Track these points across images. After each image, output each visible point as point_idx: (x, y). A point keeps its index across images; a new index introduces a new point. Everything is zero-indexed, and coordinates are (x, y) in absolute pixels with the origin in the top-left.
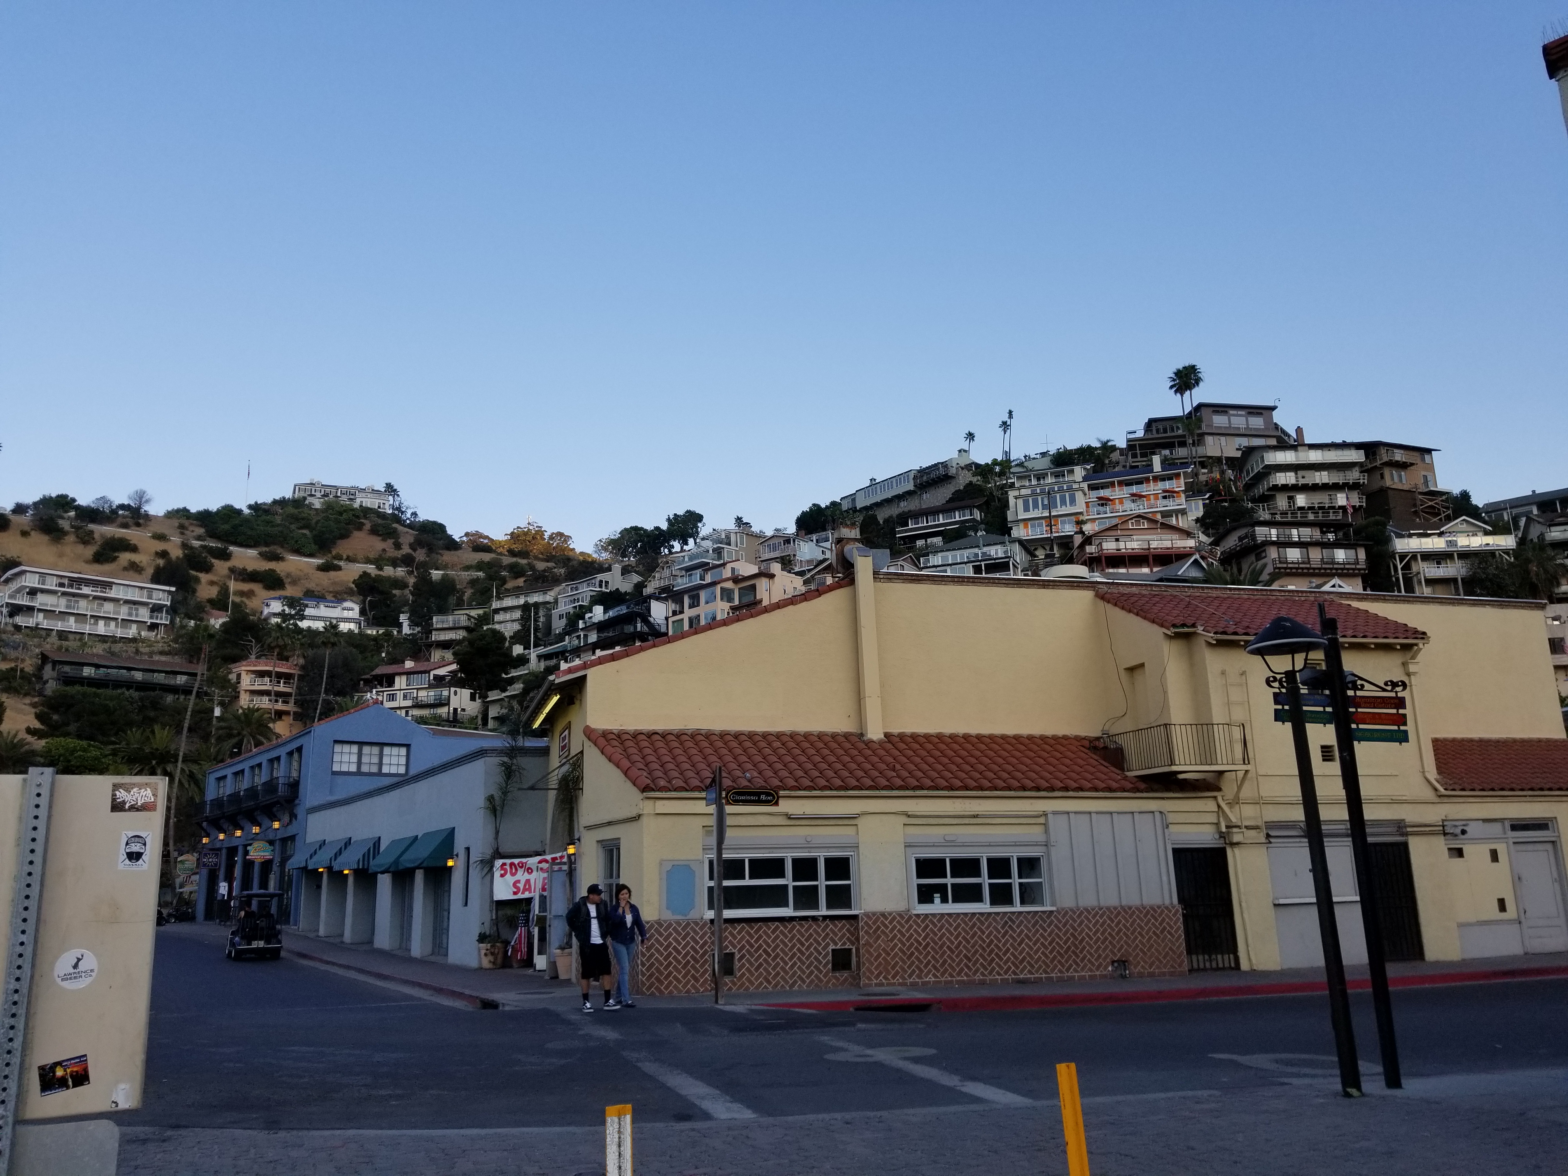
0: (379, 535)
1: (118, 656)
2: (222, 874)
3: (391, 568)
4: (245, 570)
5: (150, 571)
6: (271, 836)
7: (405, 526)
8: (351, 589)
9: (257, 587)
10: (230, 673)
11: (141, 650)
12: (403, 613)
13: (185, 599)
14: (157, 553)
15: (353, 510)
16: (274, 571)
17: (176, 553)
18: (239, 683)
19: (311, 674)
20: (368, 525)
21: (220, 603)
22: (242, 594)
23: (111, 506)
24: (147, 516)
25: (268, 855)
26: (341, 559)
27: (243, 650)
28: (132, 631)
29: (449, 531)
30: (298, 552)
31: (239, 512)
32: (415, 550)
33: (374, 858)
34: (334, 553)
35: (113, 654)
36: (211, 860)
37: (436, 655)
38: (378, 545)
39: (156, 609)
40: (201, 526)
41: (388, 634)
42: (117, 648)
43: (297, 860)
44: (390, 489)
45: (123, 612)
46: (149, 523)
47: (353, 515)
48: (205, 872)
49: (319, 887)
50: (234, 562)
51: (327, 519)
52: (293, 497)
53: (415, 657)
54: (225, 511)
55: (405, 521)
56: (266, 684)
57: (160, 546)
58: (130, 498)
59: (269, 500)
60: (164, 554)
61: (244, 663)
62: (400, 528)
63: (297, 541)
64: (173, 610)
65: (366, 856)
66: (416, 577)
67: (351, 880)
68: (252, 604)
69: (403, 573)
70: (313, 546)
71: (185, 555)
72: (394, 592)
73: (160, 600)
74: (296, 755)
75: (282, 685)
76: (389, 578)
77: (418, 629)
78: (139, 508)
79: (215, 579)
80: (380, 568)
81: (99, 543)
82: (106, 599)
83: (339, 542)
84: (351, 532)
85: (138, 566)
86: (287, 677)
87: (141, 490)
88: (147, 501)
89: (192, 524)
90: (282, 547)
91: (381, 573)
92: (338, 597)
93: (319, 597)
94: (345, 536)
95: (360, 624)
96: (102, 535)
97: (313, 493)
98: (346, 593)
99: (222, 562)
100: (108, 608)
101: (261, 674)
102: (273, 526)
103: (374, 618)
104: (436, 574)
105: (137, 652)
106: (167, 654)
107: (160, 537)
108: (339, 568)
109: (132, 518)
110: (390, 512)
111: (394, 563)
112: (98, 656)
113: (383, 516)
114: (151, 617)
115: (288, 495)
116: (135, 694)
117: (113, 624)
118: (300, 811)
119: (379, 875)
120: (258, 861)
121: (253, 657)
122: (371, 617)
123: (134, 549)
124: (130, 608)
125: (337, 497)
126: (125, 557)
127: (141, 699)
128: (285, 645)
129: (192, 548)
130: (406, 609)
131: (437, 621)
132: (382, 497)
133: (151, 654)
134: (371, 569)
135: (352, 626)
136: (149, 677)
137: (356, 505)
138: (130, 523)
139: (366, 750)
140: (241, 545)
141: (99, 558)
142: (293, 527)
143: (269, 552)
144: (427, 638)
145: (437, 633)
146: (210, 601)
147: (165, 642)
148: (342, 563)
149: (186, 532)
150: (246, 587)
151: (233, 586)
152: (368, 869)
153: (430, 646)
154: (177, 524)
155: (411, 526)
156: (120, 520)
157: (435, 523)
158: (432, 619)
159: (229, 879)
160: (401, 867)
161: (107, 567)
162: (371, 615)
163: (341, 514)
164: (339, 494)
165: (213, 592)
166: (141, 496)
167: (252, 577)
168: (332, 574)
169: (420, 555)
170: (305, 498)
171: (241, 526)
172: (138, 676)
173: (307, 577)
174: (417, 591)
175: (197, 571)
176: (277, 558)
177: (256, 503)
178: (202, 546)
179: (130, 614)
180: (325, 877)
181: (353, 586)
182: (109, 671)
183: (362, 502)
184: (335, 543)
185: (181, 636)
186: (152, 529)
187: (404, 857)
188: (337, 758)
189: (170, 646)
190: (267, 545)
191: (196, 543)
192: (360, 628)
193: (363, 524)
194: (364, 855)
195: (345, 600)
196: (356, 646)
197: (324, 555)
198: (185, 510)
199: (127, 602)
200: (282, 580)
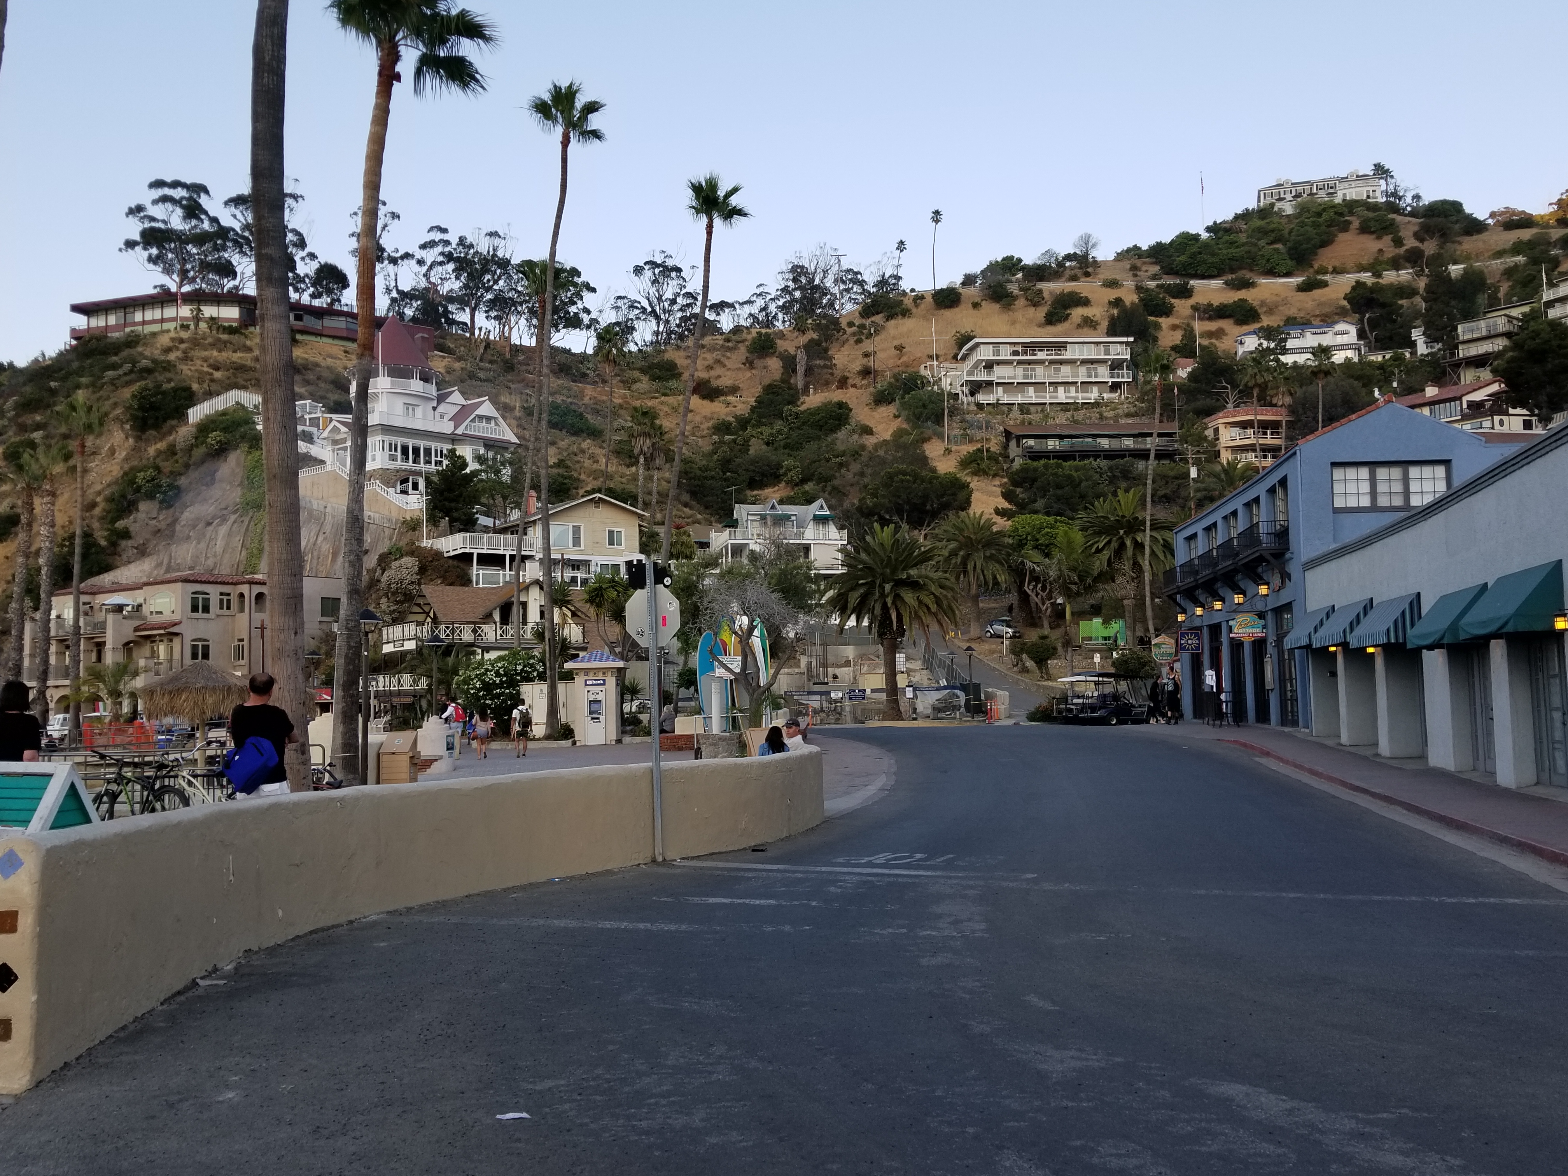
0: (1372, 233)
1: (1082, 424)
2: (1206, 659)
3: (1394, 273)
4: (1210, 305)
5: (1105, 324)
6: (1260, 606)
7: (1406, 215)
8: (1343, 308)
9: (1225, 324)
10: (1206, 428)
11: (1105, 414)
12: (1415, 327)
13: (1146, 350)
14: (1110, 303)
15: (1334, 206)
16: (1245, 301)
17: (1130, 298)
18: (1218, 439)
19: (1303, 418)
20: (1356, 223)
21: (1186, 349)
22: (1210, 334)
23: (1057, 259)
24: (1095, 263)
25: (1258, 633)
26: (1326, 273)
27: (1218, 400)
28: (1093, 395)
29: (1468, 209)
30: (1271, 273)
31: (1196, 237)
32: (1422, 240)
33: (1412, 625)
34: (1316, 266)
35: (1076, 422)
36: (1190, 642)
37: (1468, 376)
38: (1370, 246)
39: (1116, 366)
40: (1155, 263)
41: (1398, 359)
42: (1080, 415)
43: (1296, 637)
44: (1381, 171)
45: (1082, 374)
46: (1098, 270)
47: (1336, 213)
48: (1186, 657)
49: (1334, 674)
50: (1199, 298)
51: (1302, 224)
52: (1258, 206)
53: (1439, 380)
54: (1181, 240)
55: (1405, 209)
56: (1250, 437)
57: (1112, 294)
58: (1076, 246)
59: (1230, 217)
60: (1117, 303)
61: (1221, 415)
62: (1399, 218)
63: (1268, 260)
64: (1134, 364)
65: (1400, 624)
66: (1427, 276)
67: (1379, 663)
68: (1223, 345)
69: (1409, 277)
70: (1289, 262)
71: (1141, 300)
72: (1400, 302)
73: (1118, 354)
74: (1279, 491)
75: (1269, 436)
76: (1391, 286)
77: (1438, 346)
78: (1085, 256)
79: (1177, 322)
80: (1377, 275)
81: (1049, 303)
82: (1062, 362)
83: (1321, 251)
84: (1336, 236)
85: (1092, 321)
86: (1274, 426)
87: (1086, 234)
88: (1094, 246)
89: (1144, 263)
90: (1251, 270)
91: (1380, 281)
92: (1327, 320)
93: (1302, 324)
94: (1326, 243)
95: (1359, 350)
96: (1051, 293)
97: (1282, 196)
98: (1337, 314)
99: (1183, 301)
100: (1066, 371)
101: (1244, 425)
102: (1237, 247)
103: (1377, 340)
104: (1455, 270)
105: (1101, 417)
106: (1134, 416)
107: (1112, 284)
108: (1325, 284)
109: (1080, 268)
110: (1385, 199)
111: (1396, 264)
112: (1061, 426)
113: (1375, 207)
114: (1112, 376)
115: (1252, 205)
116: (1104, 463)
117: (1073, 389)
118: (1293, 568)
119: (1424, 651)
120: (1247, 640)
121: (1230, 406)
122: (1373, 339)
123: (1085, 302)
124: (1088, 369)
125: (1311, 194)
126: (1078, 313)
127: (1110, 468)
128: (1266, 383)
129: (1148, 290)
130: (1418, 322)
131: (1463, 330)
132: (1371, 182)
133: (1117, 417)
134: (1366, 277)
135: (1350, 354)
136: (1115, 444)
137: (1338, 200)
138: (1079, 275)
139: (1382, 473)
140: (1203, 277)
141: (1051, 319)
142: (1262, 243)
143: (1236, 279)
144: (1453, 355)
145: (1465, 346)
146: (1174, 348)
147: (1129, 403)
148: (1327, 277)
149: (1139, 273)
150: (1213, 326)
151: (1198, 327)
152: (1405, 643)
153: (1459, 365)
154: (1128, 266)
155: (1414, 214)
156: (1068, 273)
157: (1445, 202)
158: (1456, 329)
159: (1216, 666)
160: (1463, 636)
161: (1060, 328)
162: (1372, 337)
163: (1319, 215)
164: (1315, 191)
165: (1177, 338)
166: (1086, 241)
167: (1220, 312)
168: (1317, 293)
169: (1430, 247)
170: (1272, 205)
171: (1200, 253)
172: (1105, 443)
173: (1285, 302)
174: (1431, 295)
175: (1156, 316)
176: (1247, 284)
177: (1215, 223)
178: (1158, 286)
179: (1089, 376)
180: (1340, 659)
181: (1345, 303)
182: (1074, 441)
183: (1344, 195)
184: (1316, 254)
185: (1146, 393)
186: (1102, 276)
187: (1467, 619)
188: (1338, 488)
189: (1135, 406)
190: (1232, 271)
191: (1152, 284)
192: (1360, 354)
193: (1349, 223)
194: (1396, 622)
195: (1336, 323)
196: (1358, 378)
197: (1303, 271)
198: (1136, 248)
199: (1084, 362)
200: (1256, 311)
